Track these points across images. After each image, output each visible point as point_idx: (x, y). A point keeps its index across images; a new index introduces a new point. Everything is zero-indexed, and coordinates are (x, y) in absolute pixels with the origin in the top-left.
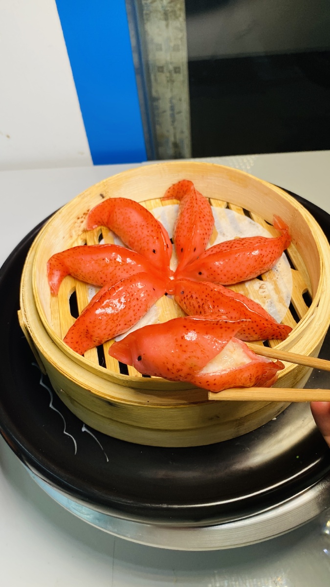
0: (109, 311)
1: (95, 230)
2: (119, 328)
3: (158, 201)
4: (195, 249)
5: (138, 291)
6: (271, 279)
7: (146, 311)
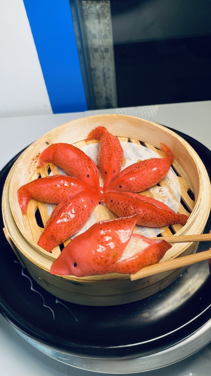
0: (65, 220)
1: (45, 166)
2: (73, 230)
3: (84, 142)
4: (114, 171)
5: (83, 204)
6: (166, 184)
7: (89, 216)
